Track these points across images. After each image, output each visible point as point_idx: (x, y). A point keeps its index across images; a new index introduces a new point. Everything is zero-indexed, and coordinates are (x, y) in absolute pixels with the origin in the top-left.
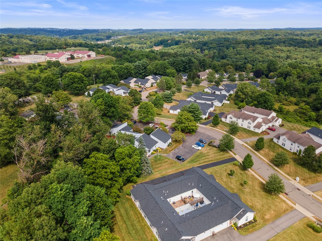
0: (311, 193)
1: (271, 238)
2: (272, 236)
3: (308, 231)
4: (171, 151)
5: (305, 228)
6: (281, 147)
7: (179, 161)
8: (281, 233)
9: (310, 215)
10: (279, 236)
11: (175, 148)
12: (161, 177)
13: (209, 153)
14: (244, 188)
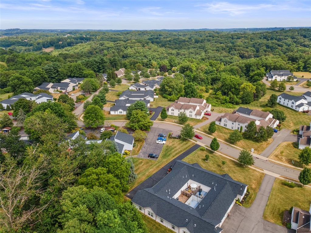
0: (267, 159)
1: (267, 203)
2: (267, 201)
3: (285, 188)
4: (139, 151)
5: (282, 186)
6: (224, 128)
7: (153, 159)
8: (270, 196)
9: (277, 176)
10: (271, 199)
11: (141, 147)
12: (147, 178)
13: (174, 145)
14: (223, 168)
